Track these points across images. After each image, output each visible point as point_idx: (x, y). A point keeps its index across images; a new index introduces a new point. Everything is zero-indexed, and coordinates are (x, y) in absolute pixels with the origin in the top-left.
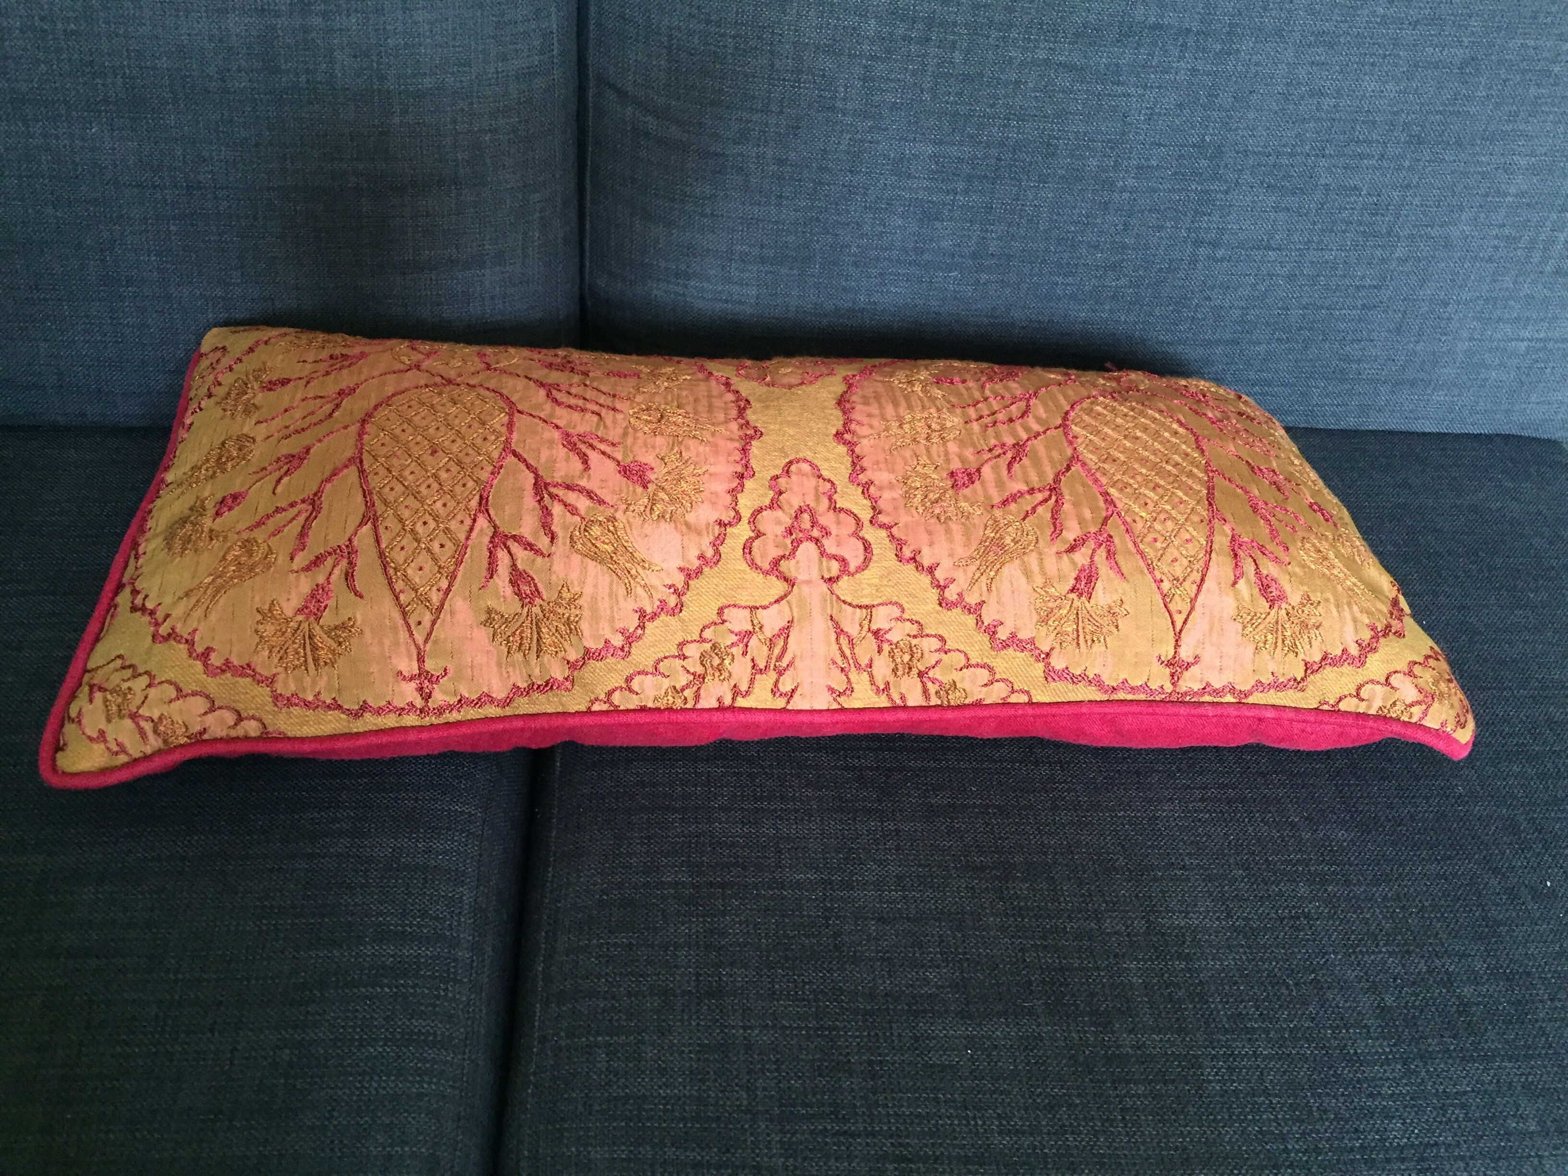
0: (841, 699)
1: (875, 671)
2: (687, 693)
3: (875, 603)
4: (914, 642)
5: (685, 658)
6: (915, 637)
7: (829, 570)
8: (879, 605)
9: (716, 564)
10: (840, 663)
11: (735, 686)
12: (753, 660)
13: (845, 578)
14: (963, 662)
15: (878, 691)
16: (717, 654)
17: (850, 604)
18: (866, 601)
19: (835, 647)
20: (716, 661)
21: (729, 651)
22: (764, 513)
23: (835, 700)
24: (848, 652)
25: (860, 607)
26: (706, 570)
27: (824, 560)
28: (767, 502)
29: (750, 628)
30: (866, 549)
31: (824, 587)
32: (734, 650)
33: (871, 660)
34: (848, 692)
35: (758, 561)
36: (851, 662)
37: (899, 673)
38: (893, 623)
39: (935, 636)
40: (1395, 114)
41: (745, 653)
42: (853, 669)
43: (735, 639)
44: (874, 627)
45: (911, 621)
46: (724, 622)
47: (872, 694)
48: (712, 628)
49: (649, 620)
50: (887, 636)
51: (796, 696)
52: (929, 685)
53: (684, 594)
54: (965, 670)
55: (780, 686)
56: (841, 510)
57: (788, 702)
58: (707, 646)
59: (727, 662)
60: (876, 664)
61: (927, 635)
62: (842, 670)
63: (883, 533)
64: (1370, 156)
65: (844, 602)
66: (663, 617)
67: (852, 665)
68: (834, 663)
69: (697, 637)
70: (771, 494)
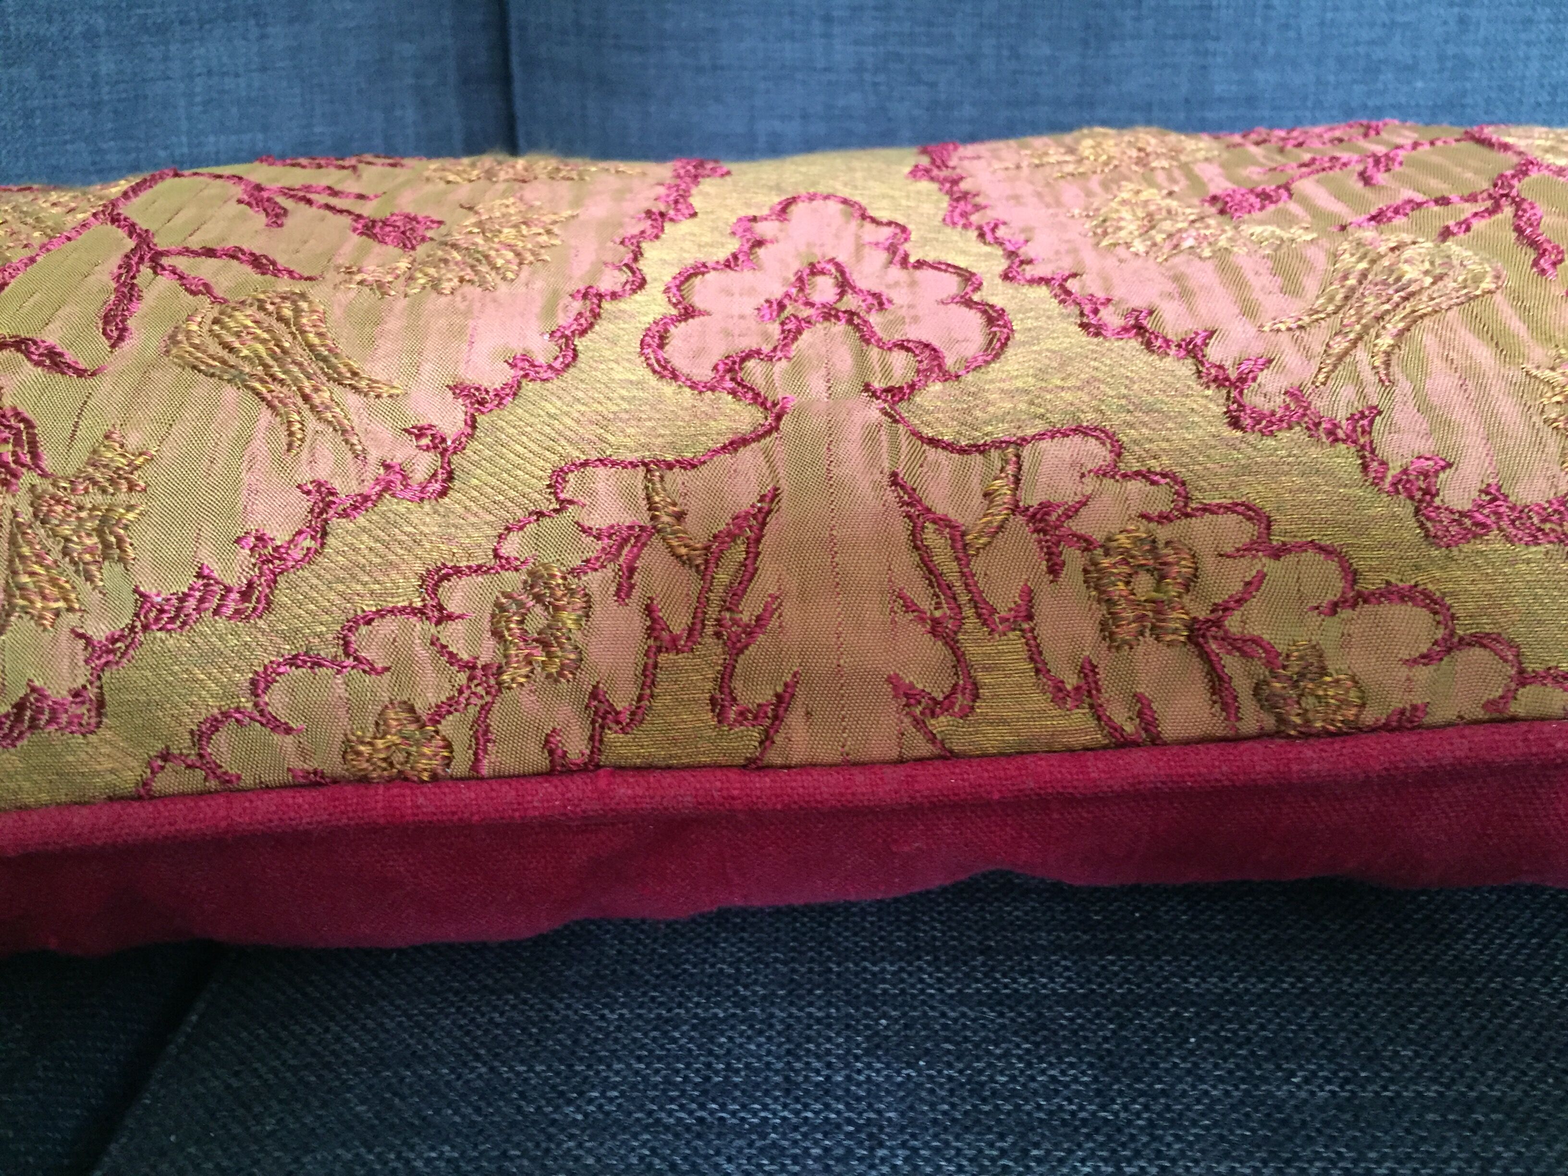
0: (940, 724)
1: (1045, 631)
2: (447, 726)
3: (1030, 432)
4: (1163, 533)
5: (444, 617)
6: (1164, 518)
7: (887, 372)
8: (1041, 436)
9: (558, 372)
10: (926, 604)
11: (594, 694)
12: (649, 610)
13: (936, 387)
14: (1336, 587)
15: (1059, 694)
16: (538, 598)
17: (949, 447)
18: (1000, 431)
19: (908, 560)
20: (538, 619)
21: (574, 583)
22: (711, 276)
23: (918, 723)
24: (949, 568)
25: (981, 449)
26: (528, 387)
27: (874, 353)
28: (722, 254)
29: (644, 519)
30: (991, 321)
31: (873, 412)
32: (593, 581)
33: (1028, 595)
34: (960, 700)
35: (679, 362)
36: (964, 599)
37: (1125, 632)
38: (1090, 485)
39: (1231, 508)
41: (623, 592)
42: (971, 623)
43: (593, 548)
44: (1032, 499)
45: (1146, 475)
46: (564, 505)
47: (1039, 701)
48: (531, 528)
49: (344, 514)
50: (1076, 525)
51: (795, 719)
52: (1232, 664)
53: (459, 448)
54: (1345, 613)
55: (738, 684)
56: (920, 264)
57: (767, 740)
58: (513, 580)
59: (568, 618)
60: (1045, 606)
61: (1206, 509)
62: (936, 628)
63: (1043, 291)
65: (933, 442)
66: (389, 504)
67: (969, 611)
68: (909, 606)
69: (483, 557)
70: (733, 245)
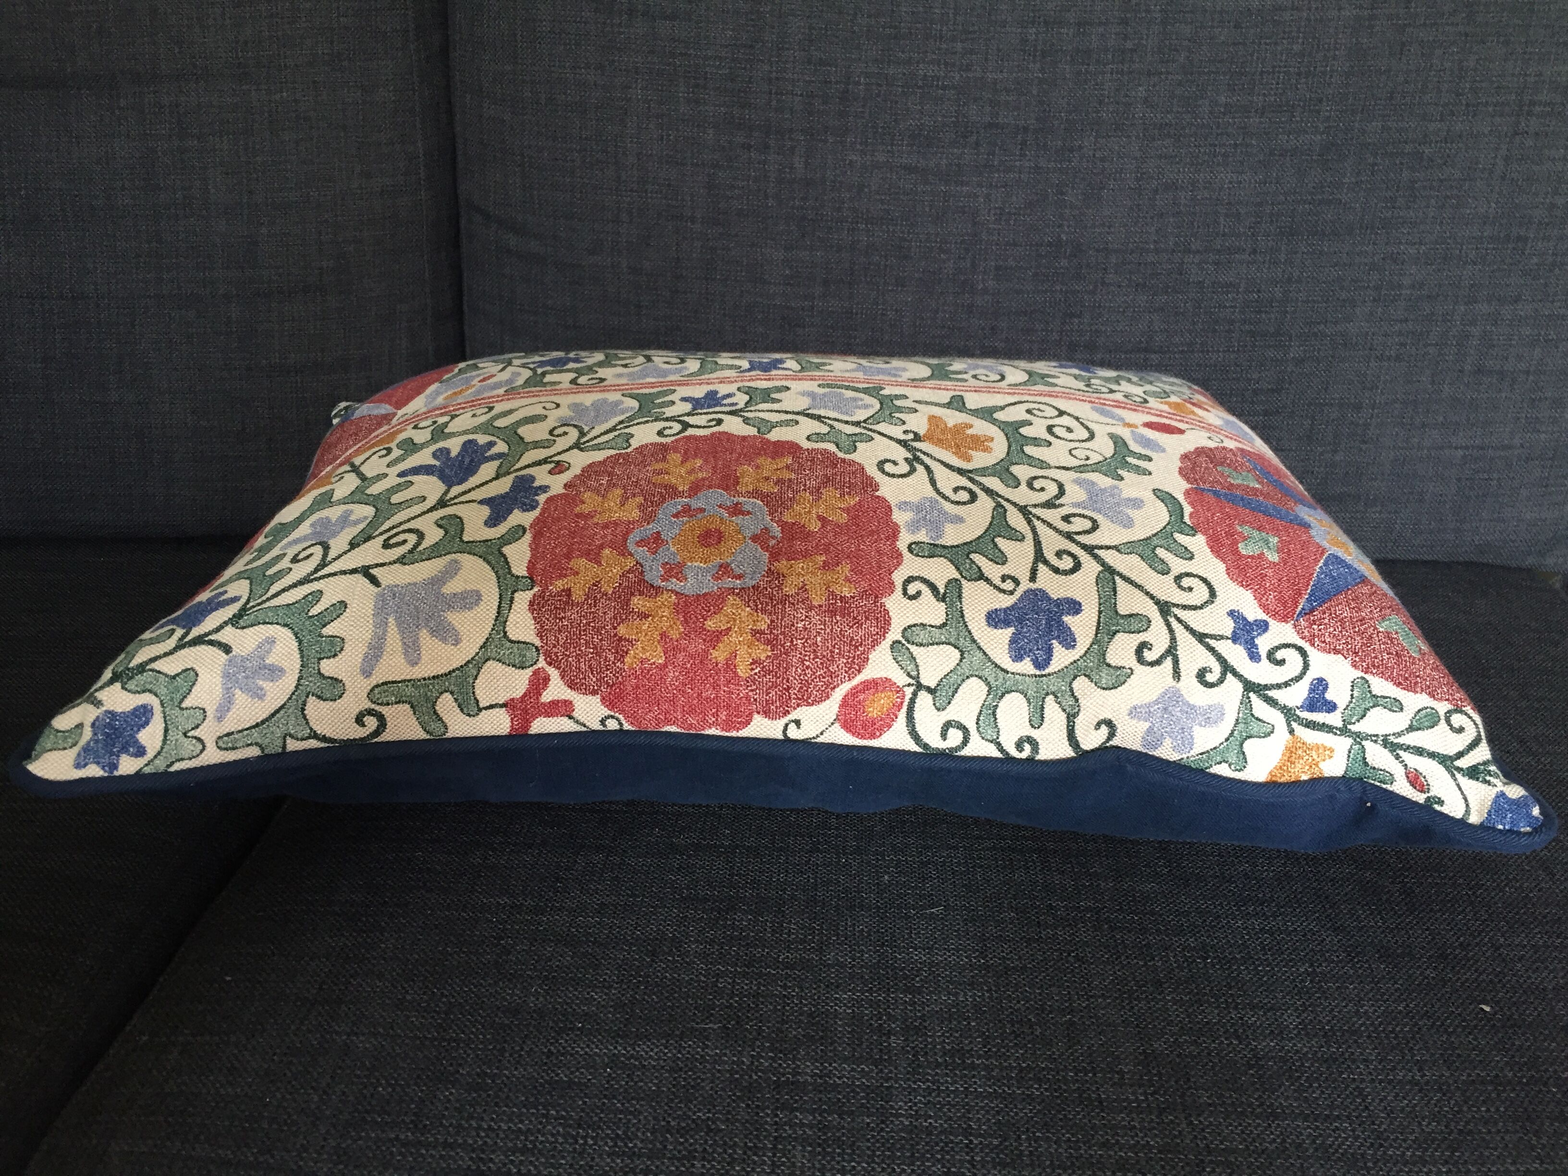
40: (1260, 204)
64: (1240, 250)
